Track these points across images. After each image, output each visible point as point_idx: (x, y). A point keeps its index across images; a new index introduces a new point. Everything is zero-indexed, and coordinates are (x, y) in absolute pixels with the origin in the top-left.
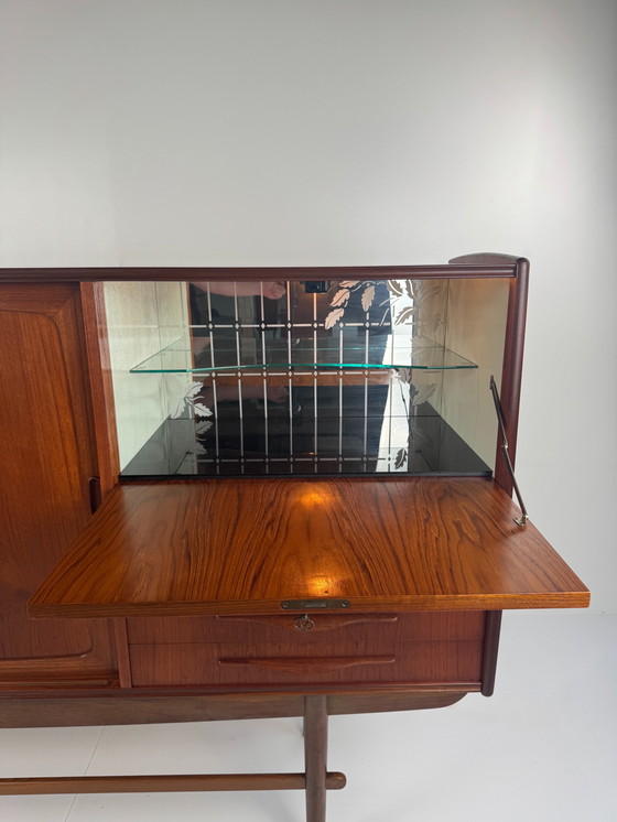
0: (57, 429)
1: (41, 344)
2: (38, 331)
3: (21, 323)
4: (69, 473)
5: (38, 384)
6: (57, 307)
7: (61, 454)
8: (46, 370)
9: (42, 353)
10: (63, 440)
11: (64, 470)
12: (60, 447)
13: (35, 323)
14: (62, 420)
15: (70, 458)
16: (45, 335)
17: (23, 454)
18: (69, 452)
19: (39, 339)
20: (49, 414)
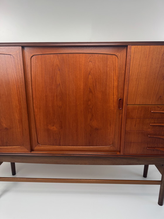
0: (113, 86)
1: (112, 63)
2: (112, 60)
3: (108, 57)
5: (110, 74)
6: (119, 53)
7: (113, 92)
8: (112, 70)
9: (112, 65)
10: (113, 89)
11: (113, 97)
12: (112, 91)
13: (112, 57)
14: (114, 83)
15: (115, 93)
16: (114, 60)
17: (103, 92)
18: (115, 92)
19: (112, 62)
20: (111, 82)
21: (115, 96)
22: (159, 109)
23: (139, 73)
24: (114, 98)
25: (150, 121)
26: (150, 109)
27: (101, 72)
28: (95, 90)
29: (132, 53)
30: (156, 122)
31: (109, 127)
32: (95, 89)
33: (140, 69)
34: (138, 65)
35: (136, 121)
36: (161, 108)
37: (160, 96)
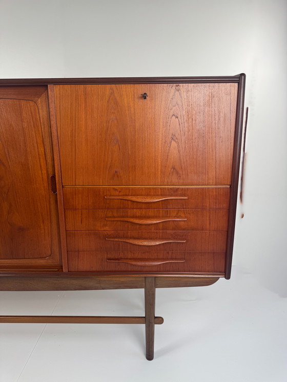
0: (37, 154)
1: (31, 115)
2: (29, 109)
3: (22, 105)
4: (42, 174)
5: (29, 133)
6: (38, 97)
7: (39, 164)
8: (33, 126)
9: (31, 119)
10: (39, 158)
11: (40, 172)
12: (38, 162)
13: (28, 105)
14: (39, 149)
15: (42, 166)
16: (33, 110)
17: (22, 165)
18: (42, 164)
19: (30, 112)
20: (34, 147)
21: (44, 172)
22: (117, 193)
23: (74, 131)
24: (44, 175)
25: (106, 213)
26: (101, 193)
27: (13, 129)
28: (9, 160)
29: (56, 98)
30: (115, 215)
31: (42, 225)
32: (8, 158)
33: (74, 125)
34: (69, 117)
35: (82, 214)
36: (120, 192)
37: (116, 172)
